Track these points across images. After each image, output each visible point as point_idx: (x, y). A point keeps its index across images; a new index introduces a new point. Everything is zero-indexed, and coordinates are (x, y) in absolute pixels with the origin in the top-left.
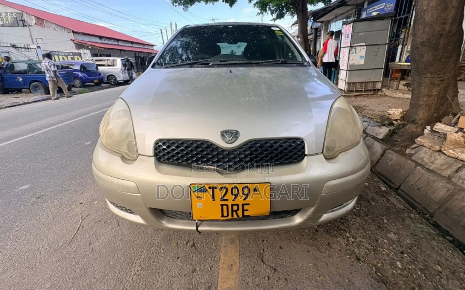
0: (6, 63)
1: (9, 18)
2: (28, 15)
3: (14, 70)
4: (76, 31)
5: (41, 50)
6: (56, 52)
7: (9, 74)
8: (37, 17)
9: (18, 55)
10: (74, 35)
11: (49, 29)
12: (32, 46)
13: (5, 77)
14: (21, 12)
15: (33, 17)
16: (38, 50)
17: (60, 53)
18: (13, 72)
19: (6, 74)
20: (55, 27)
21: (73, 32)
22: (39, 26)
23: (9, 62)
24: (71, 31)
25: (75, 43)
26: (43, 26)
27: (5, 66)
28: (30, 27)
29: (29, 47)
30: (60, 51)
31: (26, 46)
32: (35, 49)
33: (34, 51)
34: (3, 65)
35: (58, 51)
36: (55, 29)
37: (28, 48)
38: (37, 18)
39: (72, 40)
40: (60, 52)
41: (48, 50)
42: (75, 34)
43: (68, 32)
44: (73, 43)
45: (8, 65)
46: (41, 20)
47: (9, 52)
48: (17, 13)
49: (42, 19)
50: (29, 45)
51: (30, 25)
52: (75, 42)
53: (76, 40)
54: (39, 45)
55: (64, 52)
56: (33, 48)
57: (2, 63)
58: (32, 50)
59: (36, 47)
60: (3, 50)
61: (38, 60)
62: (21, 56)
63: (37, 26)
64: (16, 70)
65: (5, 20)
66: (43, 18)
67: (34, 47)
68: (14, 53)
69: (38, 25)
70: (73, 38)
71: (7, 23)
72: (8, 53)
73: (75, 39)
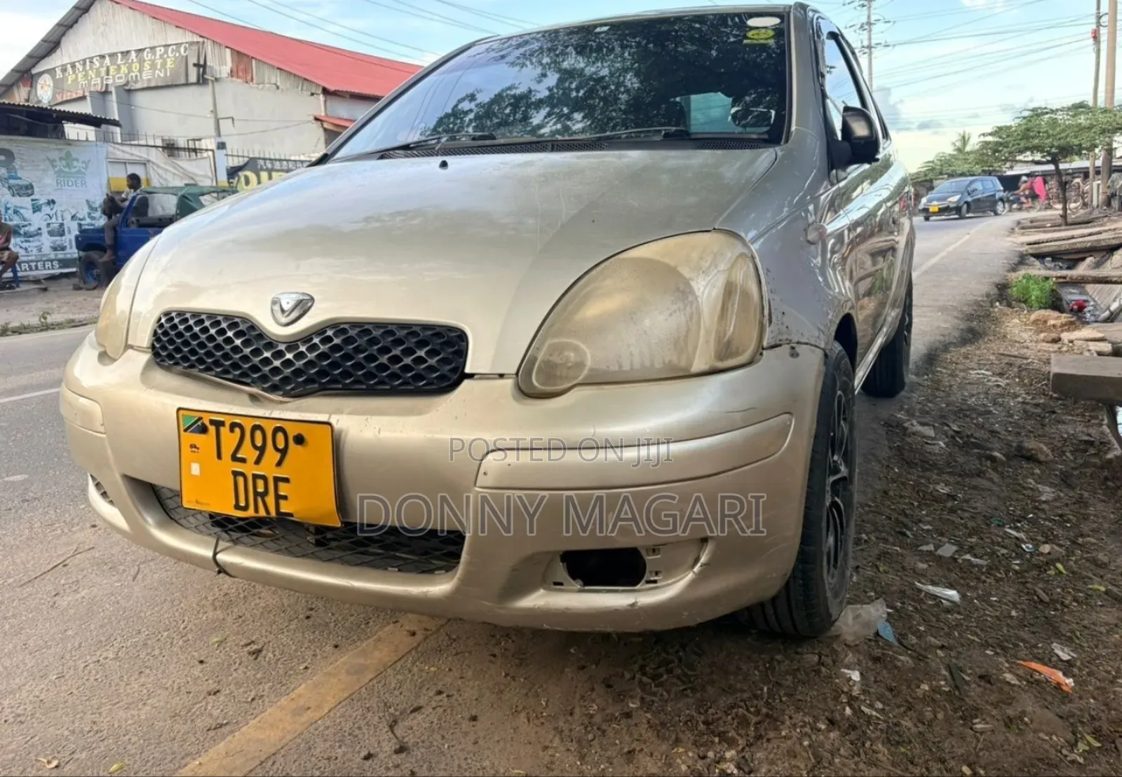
0: (132, 194)
1: (168, 60)
2: (216, 47)
3: (145, 214)
4: (332, 88)
5: (227, 155)
6: (265, 159)
7: (133, 227)
8: (238, 52)
9: (167, 170)
10: (325, 101)
11: (262, 89)
12: (204, 144)
13: (123, 235)
14: (201, 40)
15: (228, 52)
16: (220, 154)
17: (277, 165)
18: (143, 220)
19: (127, 226)
20: (277, 78)
21: (326, 91)
22: (239, 80)
23: (138, 191)
24: (320, 91)
25: (325, 130)
26: (249, 78)
27: (127, 203)
28: (216, 84)
29: (198, 145)
30: (278, 157)
31: (191, 145)
32: (212, 151)
33: (209, 157)
34: (124, 200)
35: (272, 157)
36: (278, 87)
37: (195, 150)
38: (238, 54)
39: (316, 119)
40: (276, 160)
41: (246, 154)
42: (328, 97)
43: (312, 94)
44: (321, 129)
45: (134, 198)
46: (245, 59)
47: (148, 161)
48: (191, 44)
49: (248, 56)
50: (199, 140)
51: (217, 80)
52: (326, 125)
53: (332, 121)
54: (223, 139)
55: (288, 161)
56: (207, 150)
57: (123, 196)
58: (205, 155)
59: (213, 146)
60: (134, 158)
61: (214, 184)
62: (174, 174)
63: (234, 79)
64: (150, 214)
65: (159, 67)
66: (251, 54)
67: (210, 147)
68: (158, 166)
69: (238, 77)
70: (322, 114)
71: (162, 75)
72: (144, 163)
73: (327, 115)
